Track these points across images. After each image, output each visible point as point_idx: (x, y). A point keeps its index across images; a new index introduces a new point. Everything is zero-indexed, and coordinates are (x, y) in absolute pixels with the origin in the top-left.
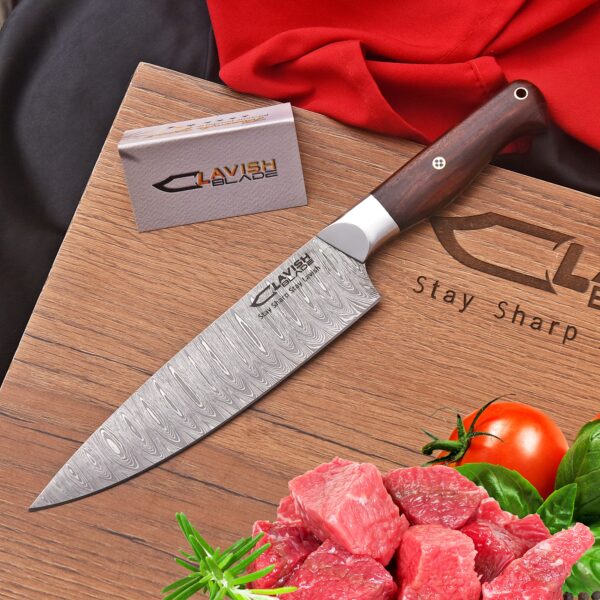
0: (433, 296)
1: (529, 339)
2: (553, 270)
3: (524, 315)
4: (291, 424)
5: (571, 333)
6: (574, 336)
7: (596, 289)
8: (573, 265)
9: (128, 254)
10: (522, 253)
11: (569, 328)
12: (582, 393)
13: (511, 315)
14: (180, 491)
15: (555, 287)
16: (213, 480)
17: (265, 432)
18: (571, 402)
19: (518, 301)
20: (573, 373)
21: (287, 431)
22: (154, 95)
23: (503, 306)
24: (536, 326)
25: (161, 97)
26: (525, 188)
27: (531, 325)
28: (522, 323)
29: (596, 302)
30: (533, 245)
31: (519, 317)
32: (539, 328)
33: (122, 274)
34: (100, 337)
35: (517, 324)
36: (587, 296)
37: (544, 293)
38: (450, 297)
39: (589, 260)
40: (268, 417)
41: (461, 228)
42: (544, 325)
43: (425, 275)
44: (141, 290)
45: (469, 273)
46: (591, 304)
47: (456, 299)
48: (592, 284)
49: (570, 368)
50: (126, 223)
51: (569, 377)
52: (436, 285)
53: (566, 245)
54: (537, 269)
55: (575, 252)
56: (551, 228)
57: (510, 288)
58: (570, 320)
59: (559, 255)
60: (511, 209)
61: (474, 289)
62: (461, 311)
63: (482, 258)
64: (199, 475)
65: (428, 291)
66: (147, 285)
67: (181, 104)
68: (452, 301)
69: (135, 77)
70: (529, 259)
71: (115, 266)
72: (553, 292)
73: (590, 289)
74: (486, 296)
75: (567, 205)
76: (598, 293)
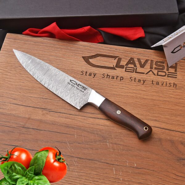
0: (86, 75)
1: (112, 81)
2: (115, 65)
3: (109, 76)
4: (54, 111)
5: (122, 78)
6: (123, 79)
7: (126, 67)
8: (120, 63)
9: (8, 77)
10: (107, 62)
11: (121, 77)
12: (127, 92)
13: (106, 76)
14: (26, 132)
15: (116, 68)
16: (35, 128)
17: (47, 114)
18: (125, 94)
19: (107, 73)
20: (124, 88)
21: (52, 113)
22: (11, 40)
23: (104, 75)
25: (13, 40)
26: (105, 47)
27: (112, 78)
28: (109, 78)
29: (127, 70)
30: (109, 60)
31: (108, 77)
32: (114, 78)
33: (7, 82)
34: (2, 97)
35: (108, 78)
36: (124, 69)
37: (114, 70)
38: (90, 75)
39: (123, 61)
40: (48, 110)
41: (91, 58)
42: (115, 78)
43: (83, 70)
44: (12, 85)
45: (94, 68)
46: (125, 71)
47: (92, 75)
48: (125, 66)
49: (123, 87)
50: (7, 70)
51: (123, 89)
52: (86, 72)
53: (117, 58)
54: (111, 65)
55: (120, 60)
56: (113, 55)
57: (105, 70)
58: (121, 75)
59: (116, 61)
60: (102, 52)
61: (96, 72)
62: (93, 77)
63: (97, 65)
64: (31, 127)
65: (85, 74)
66: (13, 83)
67: (18, 41)
68: (91, 75)
69: (6, 36)
70: (109, 63)
71: (5, 80)
72: (116, 69)
73: (125, 68)
74: (99, 73)
75: (116, 49)
76: (127, 68)
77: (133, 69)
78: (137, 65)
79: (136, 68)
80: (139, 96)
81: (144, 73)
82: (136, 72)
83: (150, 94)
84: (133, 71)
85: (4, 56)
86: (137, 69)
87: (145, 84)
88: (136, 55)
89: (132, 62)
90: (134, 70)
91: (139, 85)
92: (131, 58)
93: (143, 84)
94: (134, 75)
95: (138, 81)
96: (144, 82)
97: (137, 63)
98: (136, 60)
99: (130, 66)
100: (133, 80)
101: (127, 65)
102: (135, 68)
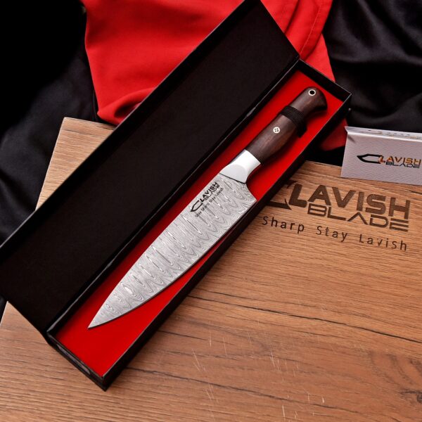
1: (281, 234)
2: (288, 199)
3: (277, 222)
5: (301, 228)
6: (303, 229)
7: (310, 205)
8: (298, 195)
11: (300, 225)
12: (310, 256)
13: (271, 223)
15: (290, 206)
18: (306, 261)
19: (273, 216)
20: (305, 247)
22: (74, 133)
23: (266, 219)
25: (78, 134)
27: (281, 226)
28: (276, 226)
29: (311, 211)
31: (274, 223)
32: (285, 227)
35: (274, 226)
36: (306, 209)
39: (305, 191)
42: (287, 225)
46: (309, 213)
48: (308, 203)
49: (303, 245)
51: (303, 249)
53: (293, 185)
54: (280, 198)
55: (298, 188)
57: (268, 209)
58: (300, 221)
59: (290, 190)
67: (88, 136)
72: (290, 209)
73: (308, 206)
76: (312, 207)
77: (324, 209)
78: (331, 201)
79: (330, 208)
80: (335, 265)
81: (344, 219)
82: (330, 216)
83: (355, 261)
84: (323, 213)
85: (60, 168)
86: (332, 209)
87: (345, 241)
88: (330, 179)
89: (321, 193)
90: (325, 211)
91: (333, 242)
92: (321, 186)
93: (342, 241)
94: (325, 222)
95: (332, 234)
96: (344, 238)
97: (331, 196)
98: (329, 190)
99: (317, 202)
100: (324, 233)
102: (328, 208)
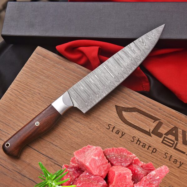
0: (112, 131)
1: (141, 150)
2: (152, 129)
3: (140, 142)
4: (60, 165)
5: (154, 151)
6: (155, 152)
7: (165, 137)
8: (159, 128)
9: (22, 103)
10: (143, 122)
11: (154, 149)
13: (136, 141)
14: (21, 180)
15: (152, 134)
16: (32, 178)
17: (51, 166)
19: (139, 137)
21: (58, 166)
22: (40, 56)
23: (134, 138)
24: (144, 146)
25: (42, 57)
26: (147, 102)
27: (142, 146)
28: (139, 144)
29: (164, 142)
30: (147, 120)
31: (138, 142)
32: (144, 147)
33: (19, 108)
34: (7, 126)
35: (137, 144)
36: (162, 139)
37: (148, 136)
38: (118, 132)
39: (164, 128)
40: (53, 161)
41: (125, 111)
42: (146, 146)
43: (111, 124)
44: (23, 114)
45: (125, 126)
46: (162, 142)
47: (119, 133)
48: (164, 136)
49: (153, 162)
50: (23, 93)
52: (114, 128)
53: (158, 122)
54: (147, 128)
55: (160, 125)
56: (154, 115)
57: (137, 132)
58: (155, 146)
59: (155, 124)
60: (142, 107)
61: (126, 131)
62: (120, 137)
63: (130, 122)
64: (28, 176)
65: (111, 129)
66: (25, 113)
67: (47, 60)
68: (118, 134)
69: (36, 50)
70: (145, 124)
71: (17, 105)
72: (151, 136)
73: (163, 137)
74: (129, 134)
75: (160, 109)
76: (166, 139)
77: (173, 143)
78: (179, 139)
79: (177, 143)
80: (169, 182)
81: (184, 153)
82: (175, 148)
83: (183, 183)
84: (171, 145)
85: (26, 74)
86: (178, 144)
87: (181, 167)
88: (183, 124)
89: (174, 132)
90: (173, 144)
91: (173, 166)
92: (175, 127)
93: (178, 167)
94: (171, 151)
95: (174, 160)
96: (180, 165)
97: (180, 135)
98: (180, 131)
99: (170, 137)
100: (168, 158)
101: (166, 134)
102: (176, 142)
